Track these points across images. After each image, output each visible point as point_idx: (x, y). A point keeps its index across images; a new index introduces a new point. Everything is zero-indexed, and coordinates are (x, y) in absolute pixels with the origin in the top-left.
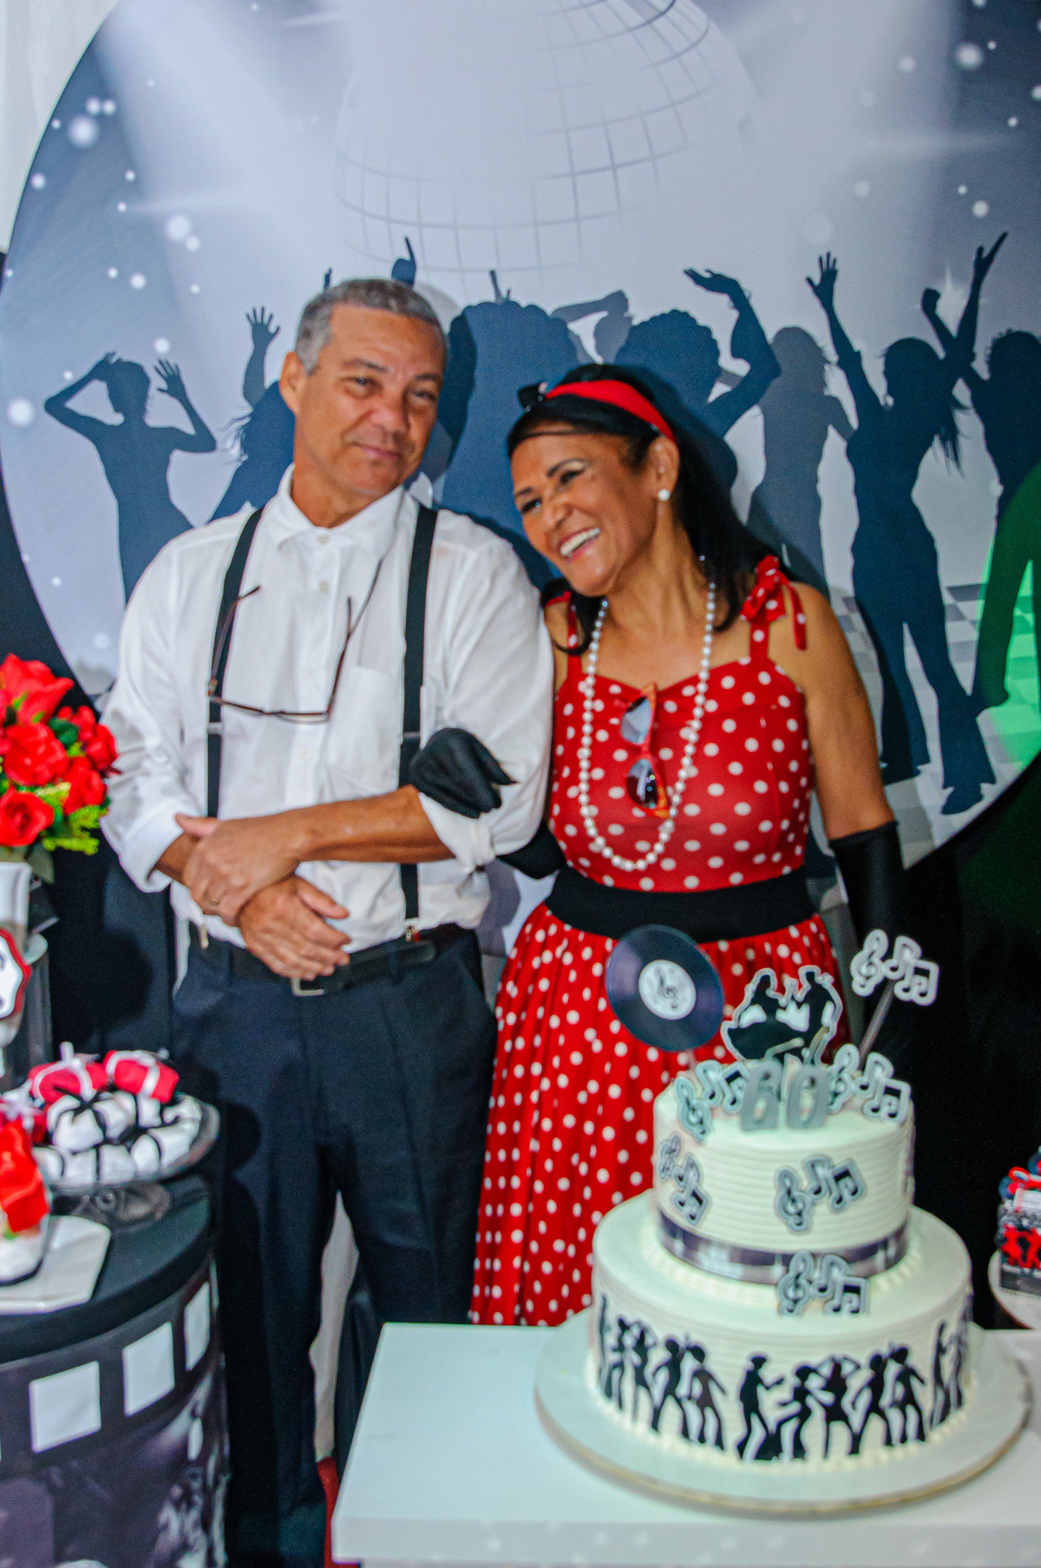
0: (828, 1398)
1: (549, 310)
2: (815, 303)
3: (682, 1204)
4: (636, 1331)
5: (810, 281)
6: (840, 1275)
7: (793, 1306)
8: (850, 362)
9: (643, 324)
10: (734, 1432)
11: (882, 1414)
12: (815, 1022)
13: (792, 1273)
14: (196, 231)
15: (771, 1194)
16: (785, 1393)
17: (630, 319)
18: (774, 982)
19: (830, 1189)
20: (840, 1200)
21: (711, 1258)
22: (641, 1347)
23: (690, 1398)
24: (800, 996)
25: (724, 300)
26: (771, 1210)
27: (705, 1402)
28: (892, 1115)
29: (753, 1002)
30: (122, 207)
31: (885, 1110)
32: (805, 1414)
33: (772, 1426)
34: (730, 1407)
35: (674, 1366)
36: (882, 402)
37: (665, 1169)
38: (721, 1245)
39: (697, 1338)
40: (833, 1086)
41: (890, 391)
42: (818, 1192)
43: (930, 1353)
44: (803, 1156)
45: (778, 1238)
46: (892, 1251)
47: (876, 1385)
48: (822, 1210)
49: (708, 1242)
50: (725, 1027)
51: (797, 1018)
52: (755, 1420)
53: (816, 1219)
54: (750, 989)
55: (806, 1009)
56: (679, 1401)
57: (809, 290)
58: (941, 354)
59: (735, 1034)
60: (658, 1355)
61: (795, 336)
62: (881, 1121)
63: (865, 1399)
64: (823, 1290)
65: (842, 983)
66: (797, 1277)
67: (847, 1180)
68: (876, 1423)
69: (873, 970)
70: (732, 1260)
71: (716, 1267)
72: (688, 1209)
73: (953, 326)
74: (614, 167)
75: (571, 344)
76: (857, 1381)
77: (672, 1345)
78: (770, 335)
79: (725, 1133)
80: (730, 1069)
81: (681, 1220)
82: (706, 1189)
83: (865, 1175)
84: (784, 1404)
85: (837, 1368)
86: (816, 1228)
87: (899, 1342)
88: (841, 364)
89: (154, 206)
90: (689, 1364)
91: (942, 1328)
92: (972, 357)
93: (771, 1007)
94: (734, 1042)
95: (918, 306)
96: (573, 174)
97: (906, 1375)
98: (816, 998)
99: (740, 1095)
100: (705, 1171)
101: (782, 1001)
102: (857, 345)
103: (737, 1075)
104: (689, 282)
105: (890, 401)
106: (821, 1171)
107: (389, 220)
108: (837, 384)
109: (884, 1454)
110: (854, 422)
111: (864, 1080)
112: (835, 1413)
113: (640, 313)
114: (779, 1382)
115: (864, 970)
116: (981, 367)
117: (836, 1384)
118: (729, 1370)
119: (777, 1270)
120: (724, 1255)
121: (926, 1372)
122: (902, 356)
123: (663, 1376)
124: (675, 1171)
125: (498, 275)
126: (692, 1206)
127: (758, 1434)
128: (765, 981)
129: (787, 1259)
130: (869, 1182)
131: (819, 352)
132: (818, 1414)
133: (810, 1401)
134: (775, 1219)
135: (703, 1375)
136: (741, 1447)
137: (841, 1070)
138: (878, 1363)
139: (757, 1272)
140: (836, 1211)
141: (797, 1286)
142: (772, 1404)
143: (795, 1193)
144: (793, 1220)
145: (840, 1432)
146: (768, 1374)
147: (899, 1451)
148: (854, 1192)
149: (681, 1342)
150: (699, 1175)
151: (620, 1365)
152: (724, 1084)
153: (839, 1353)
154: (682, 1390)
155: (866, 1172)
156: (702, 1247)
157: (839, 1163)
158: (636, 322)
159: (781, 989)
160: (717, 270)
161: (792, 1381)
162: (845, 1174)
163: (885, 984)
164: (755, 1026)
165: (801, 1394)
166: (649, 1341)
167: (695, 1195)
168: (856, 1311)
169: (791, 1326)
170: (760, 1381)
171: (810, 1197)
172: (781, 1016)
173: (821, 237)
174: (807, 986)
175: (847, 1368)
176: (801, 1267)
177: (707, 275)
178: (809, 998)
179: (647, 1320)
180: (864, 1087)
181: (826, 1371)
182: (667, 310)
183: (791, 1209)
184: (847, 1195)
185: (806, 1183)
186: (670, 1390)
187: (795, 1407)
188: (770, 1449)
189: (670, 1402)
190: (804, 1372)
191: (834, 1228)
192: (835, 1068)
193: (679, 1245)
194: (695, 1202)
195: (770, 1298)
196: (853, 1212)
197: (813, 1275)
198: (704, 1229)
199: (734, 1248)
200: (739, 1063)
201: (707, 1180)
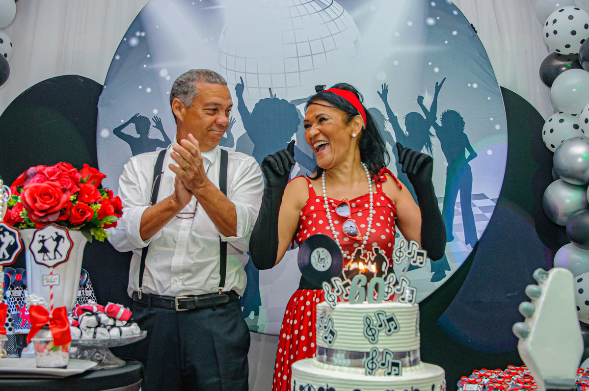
1: (289, 101)
2: (381, 100)
3: (326, 338)
4: (307, 388)
5: (378, 93)
6: (390, 359)
7: (371, 371)
13: (371, 357)
14: (169, 74)
15: (362, 327)
19: (385, 325)
20: (390, 331)
21: (338, 358)
24: (373, 259)
26: (362, 334)
28: (410, 301)
31: (407, 299)
36: (405, 133)
38: (342, 350)
39: (331, 385)
40: (386, 290)
41: (407, 130)
42: (381, 326)
44: (374, 311)
45: (365, 346)
48: (382, 334)
49: (336, 351)
50: (344, 270)
51: (371, 268)
53: (379, 338)
55: (375, 264)
57: (379, 96)
59: (347, 273)
61: (374, 110)
62: (406, 303)
64: (383, 365)
66: (373, 359)
67: (392, 322)
69: (401, 254)
70: (346, 358)
71: (340, 361)
72: (329, 339)
75: (296, 113)
77: (321, 389)
79: (342, 306)
80: (345, 282)
81: (326, 346)
82: (336, 329)
83: (399, 321)
86: (379, 342)
88: (390, 121)
89: (156, 66)
98: (379, 260)
99: (348, 292)
100: (335, 321)
102: (395, 114)
103: (347, 284)
106: (382, 318)
107: (235, 71)
110: (395, 140)
111: (398, 286)
115: (398, 254)
119: (364, 359)
120: (343, 356)
124: (324, 325)
125: (272, 90)
129: (368, 354)
130: (401, 325)
131: (382, 116)
134: (364, 338)
137: (389, 283)
139: (357, 361)
140: (388, 335)
141: (373, 363)
143: (371, 327)
144: (371, 338)
148: (395, 328)
149: (325, 387)
150: (333, 323)
152: (343, 287)
155: (399, 319)
156: (334, 354)
157: (389, 315)
162: (390, 320)
164: (355, 270)
166: (312, 390)
167: (332, 333)
168: (397, 374)
169: (370, 378)
171: (378, 328)
176: (374, 355)
178: (376, 259)
179: (311, 382)
180: (398, 290)
183: (370, 333)
184: (392, 328)
185: (376, 323)
191: (387, 343)
192: (387, 282)
193: (325, 357)
194: (330, 335)
195: (362, 370)
196: (395, 336)
197: (379, 359)
198: (335, 346)
199: (347, 351)
200: (348, 281)
201: (335, 325)
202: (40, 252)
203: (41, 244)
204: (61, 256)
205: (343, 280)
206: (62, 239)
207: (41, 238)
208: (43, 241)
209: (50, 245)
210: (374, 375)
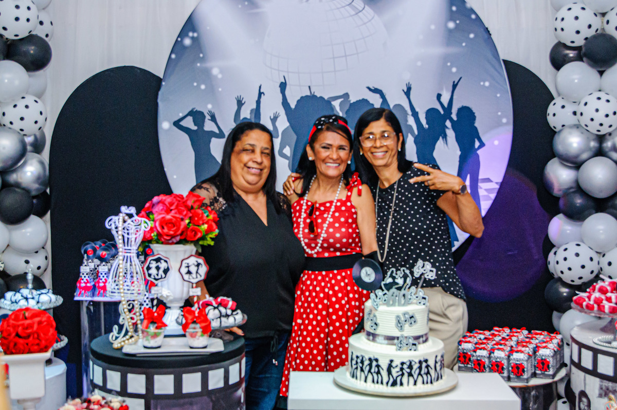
0: (408, 370)
1: (326, 98)
2: (405, 97)
3: (372, 326)
4: (361, 358)
5: (403, 90)
6: (411, 341)
7: (400, 349)
8: (415, 114)
9: (354, 103)
10: (385, 379)
11: (422, 376)
12: (405, 282)
14: (221, 72)
15: (394, 322)
16: (398, 369)
17: (350, 101)
18: (395, 272)
19: (409, 320)
20: (411, 324)
21: (379, 339)
22: (362, 362)
23: (375, 372)
24: (401, 276)
25: (378, 96)
26: (394, 326)
27: (378, 373)
28: (424, 304)
29: (390, 277)
30: (199, 65)
31: (422, 303)
32: (403, 375)
33: (395, 378)
34: (384, 373)
35: (370, 365)
36: (424, 127)
37: (368, 319)
38: (382, 336)
39: (376, 357)
40: (409, 297)
41: (427, 123)
42: (406, 321)
43: (434, 362)
44: (402, 312)
45: (396, 333)
46: (424, 339)
47: (420, 368)
48: (407, 326)
49: (378, 335)
50: (383, 283)
51: (400, 281)
52: (391, 376)
53: (405, 328)
54: (389, 273)
55: (403, 279)
56: (372, 373)
57: (403, 93)
58: (442, 112)
59: (385, 285)
60: (367, 363)
61: (398, 106)
62: (421, 305)
63: (418, 371)
64: (407, 344)
65: (412, 273)
66: (401, 342)
67: (413, 319)
68: (420, 378)
69: (419, 271)
70: (385, 339)
71: (381, 341)
72: (373, 328)
73: (446, 105)
74: (346, 56)
75: (332, 108)
76: (416, 366)
77: (370, 359)
78: (391, 106)
79: (382, 308)
80: (384, 292)
81: (372, 331)
82: (378, 322)
83: (417, 318)
84: (398, 372)
85: (411, 363)
86: (405, 330)
87: (426, 358)
88: (412, 115)
89: (208, 65)
90: (374, 363)
91: (436, 356)
92: (451, 113)
93: (394, 278)
94: (385, 287)
95: (435, 98)
96: (334, 58)
97: (427, 367)
98: (405, 277)
99: (386, 299)
100: (378, 317)
101: (397, 277)
102: (417, 109)
103: (386, 294)
104: (368, 90)
105: (427, 126)
106: (406, 316)
107: (279, 70)
108: (411, 121)
109: (422, 386)
110: (416, 132)
111: (417, 295)
112: (410, 375)
113: (353, 99)
114: (396, 366)
115: (417, 271)
116: (454, 117)
117: (410, 367)
118: (384, 364)
119: (396, 341)
120: (383, 338)
121: (433, 366)
122: (431, 113)
123: (368, 368)
124: (370, 319)
125: (311, 87)
126: (375, 327)
127: (391, 380)
128: (392, 271)
129: (398, 338)
130: (418, 320)
131: (405, 111)
132: (406, 374)
133: (404, 371)
134: (395, 328)
135: (378, 366)
136: (387, 383)
138: (420, 362)
139: (391, 342)
140: (410, 326)
141: (401, 344)
142: (395, 372)
143: (400, 321)
144: (400, 328)
145: (412, 380)
146: (394, 364)
147: (426, 386)
148: (415, 322)
149: (373, 358)
150: (376, 318)
151: (357, 368)
152: (383, 296)
153: (411, 359)
154: (373, 371)
155: (417, 317)
156: (377, 337)
157: (411, 314)
158: (352, 102)
159: (396, 274)
160: (376, 87)
161: (400, 366)
162: (412, 317)
163: (422, 274)
164: (390, 283)
165: (402, 369)
166: (364, 359)
167: (376, 324)
168: (415, 350)
169: (399, 353)
170: (392, 366)
171: (404, 322)
172: (396, 281)
173: (407, 77)
174: (403, 273)
175: (413, 363)
176: (402, 339)
177: (373, 89)
178: (403, 277)
179: (363, 354)
180: (417, 297)
181: (408, 363)
182: (361, 99)
183: (399, 325)
184: (413, 322)
185: (403, 319)
186: (370, 371)
187: (400, 373)
188: (394, 384)
189: (370, 374)
190: (403, 364)
191: (410, 331)
192: (410, 292)
193: (371, 338)
194: (375, 325)
195: (394, 347)
196: (415, 326)
197: (405, 341)
198: (378, 332)
199: (385, 336)
200: (386, 291)
201: (378, 319)
202: (187, 273)
203: (187, 269)
204: (201, 276)
205: (383, 290)
206: (200, 266)
207: (186, 265)
208: (188, 267)
209: (193, 269)
210: (402, 350)
